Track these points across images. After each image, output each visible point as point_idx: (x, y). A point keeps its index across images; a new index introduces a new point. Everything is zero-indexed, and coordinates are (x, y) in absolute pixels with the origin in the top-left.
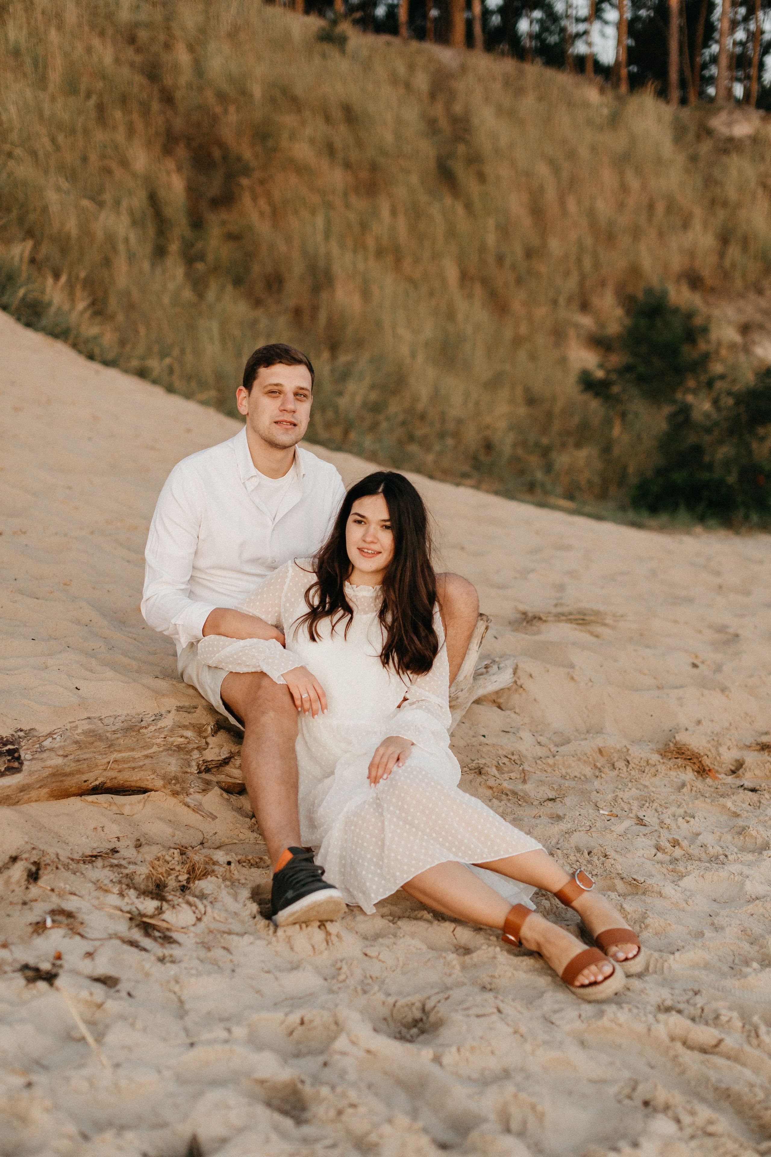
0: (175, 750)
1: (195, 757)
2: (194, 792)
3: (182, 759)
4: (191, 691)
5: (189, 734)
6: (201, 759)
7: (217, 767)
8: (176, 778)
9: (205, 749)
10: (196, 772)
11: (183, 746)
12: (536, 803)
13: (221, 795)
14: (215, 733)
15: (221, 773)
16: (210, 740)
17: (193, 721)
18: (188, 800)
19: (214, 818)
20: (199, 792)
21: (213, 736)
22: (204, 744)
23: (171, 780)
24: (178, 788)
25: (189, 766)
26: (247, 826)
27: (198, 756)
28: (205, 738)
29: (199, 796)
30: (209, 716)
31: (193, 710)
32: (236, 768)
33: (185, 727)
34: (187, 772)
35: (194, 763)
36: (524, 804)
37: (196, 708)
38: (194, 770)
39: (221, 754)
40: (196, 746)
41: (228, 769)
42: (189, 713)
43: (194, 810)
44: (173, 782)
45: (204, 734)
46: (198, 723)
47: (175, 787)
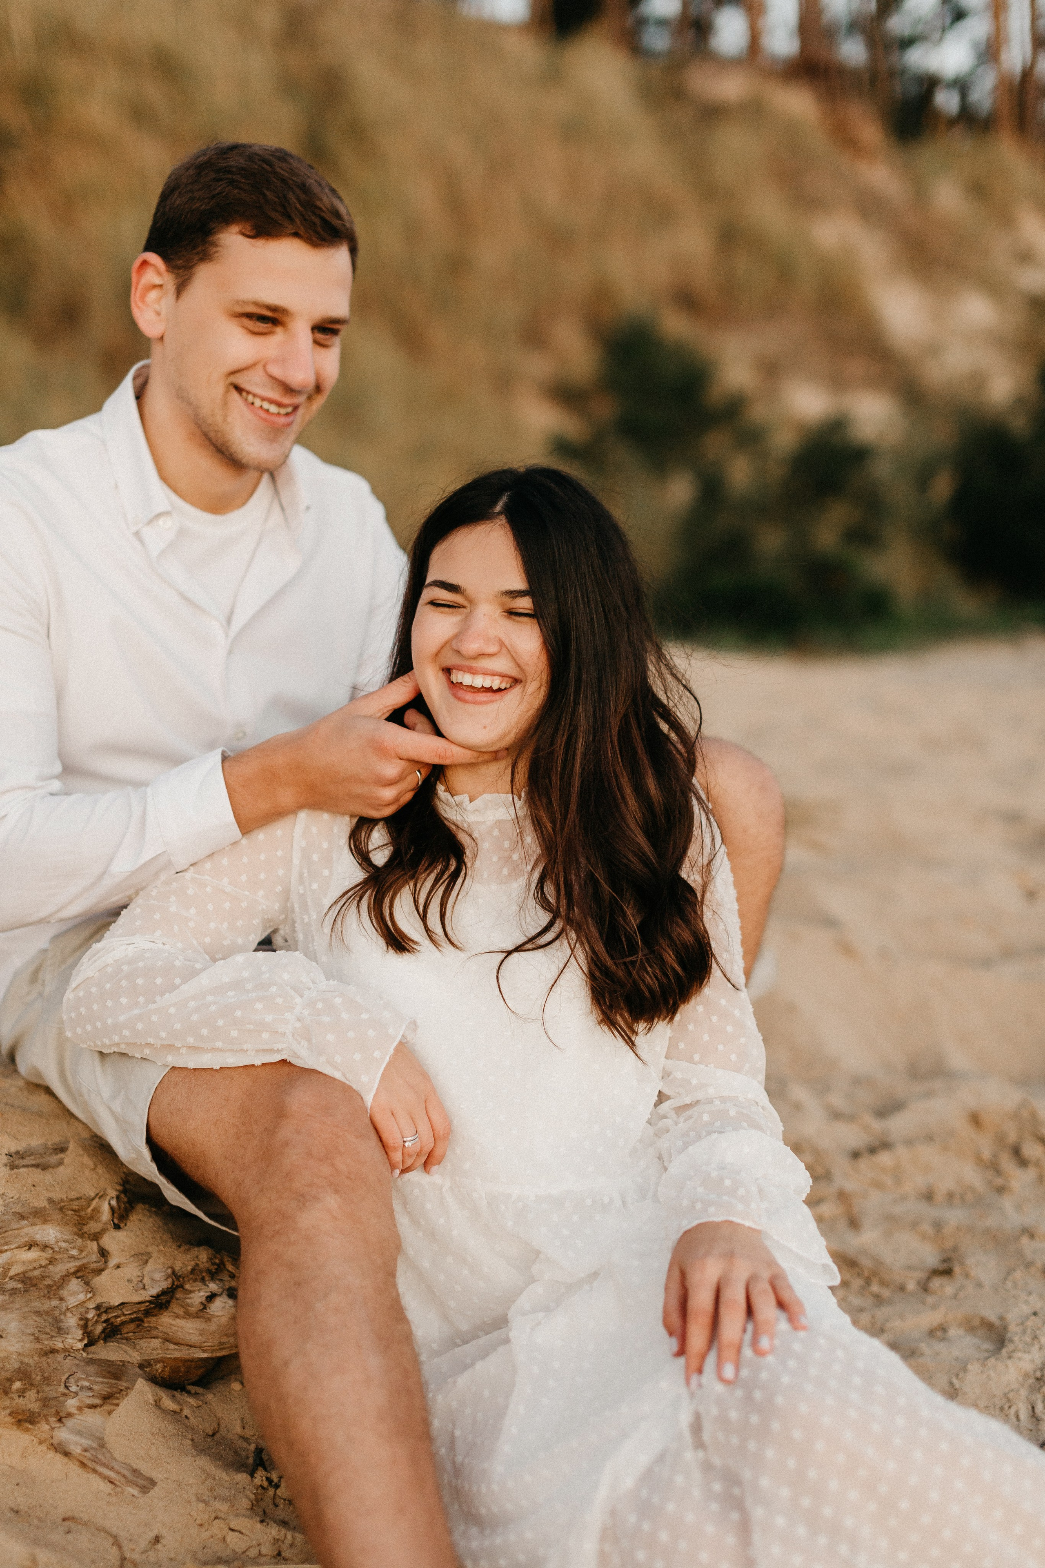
0: (14, 1292)
1: (72, 1301)
2: (80, 1409)
3: (38, 1313)
4: (40, 1100)
5: (50, 1233)
6: (91, 1305)
7: (132, 1321)
8: (23, 1374)
9: (99, 1271)
10: (80, 1345)
11: (36, 1273)
12: (911, 1286)
13: (157, 1404)
14: (120, 1218)
15: (150, 1334)
16: (114, 1241)
17: (58, 1195)
18: (63, 1434)
19: (147, 1484)
20: (93, 1407)
21: (117, 1227)
22: (95, 1257)
23: (10, 1380)
24: (30, 1402)
25: (61, 1331)
26: (245, 1503)
27: (82, 1297)
28: (96, 1237)
29: (93, 1419)
30: (100, 1170)
31: (54, 1159)
32: (188, 1315)
33: (39, 1215)
34: (53, 1351)
35: (72, 1321)
36: (886, 1293)
37: (61, 1149)
38: (74, 1339)
39: (147, 1281)
40: (72, 1266)
41: (166, 1321)
42: (44, 1167)
43: (83, 1465)
44: (17, 1385)
45: (93, 1227)
46: (73, 1195)
47: (21, 1401)
